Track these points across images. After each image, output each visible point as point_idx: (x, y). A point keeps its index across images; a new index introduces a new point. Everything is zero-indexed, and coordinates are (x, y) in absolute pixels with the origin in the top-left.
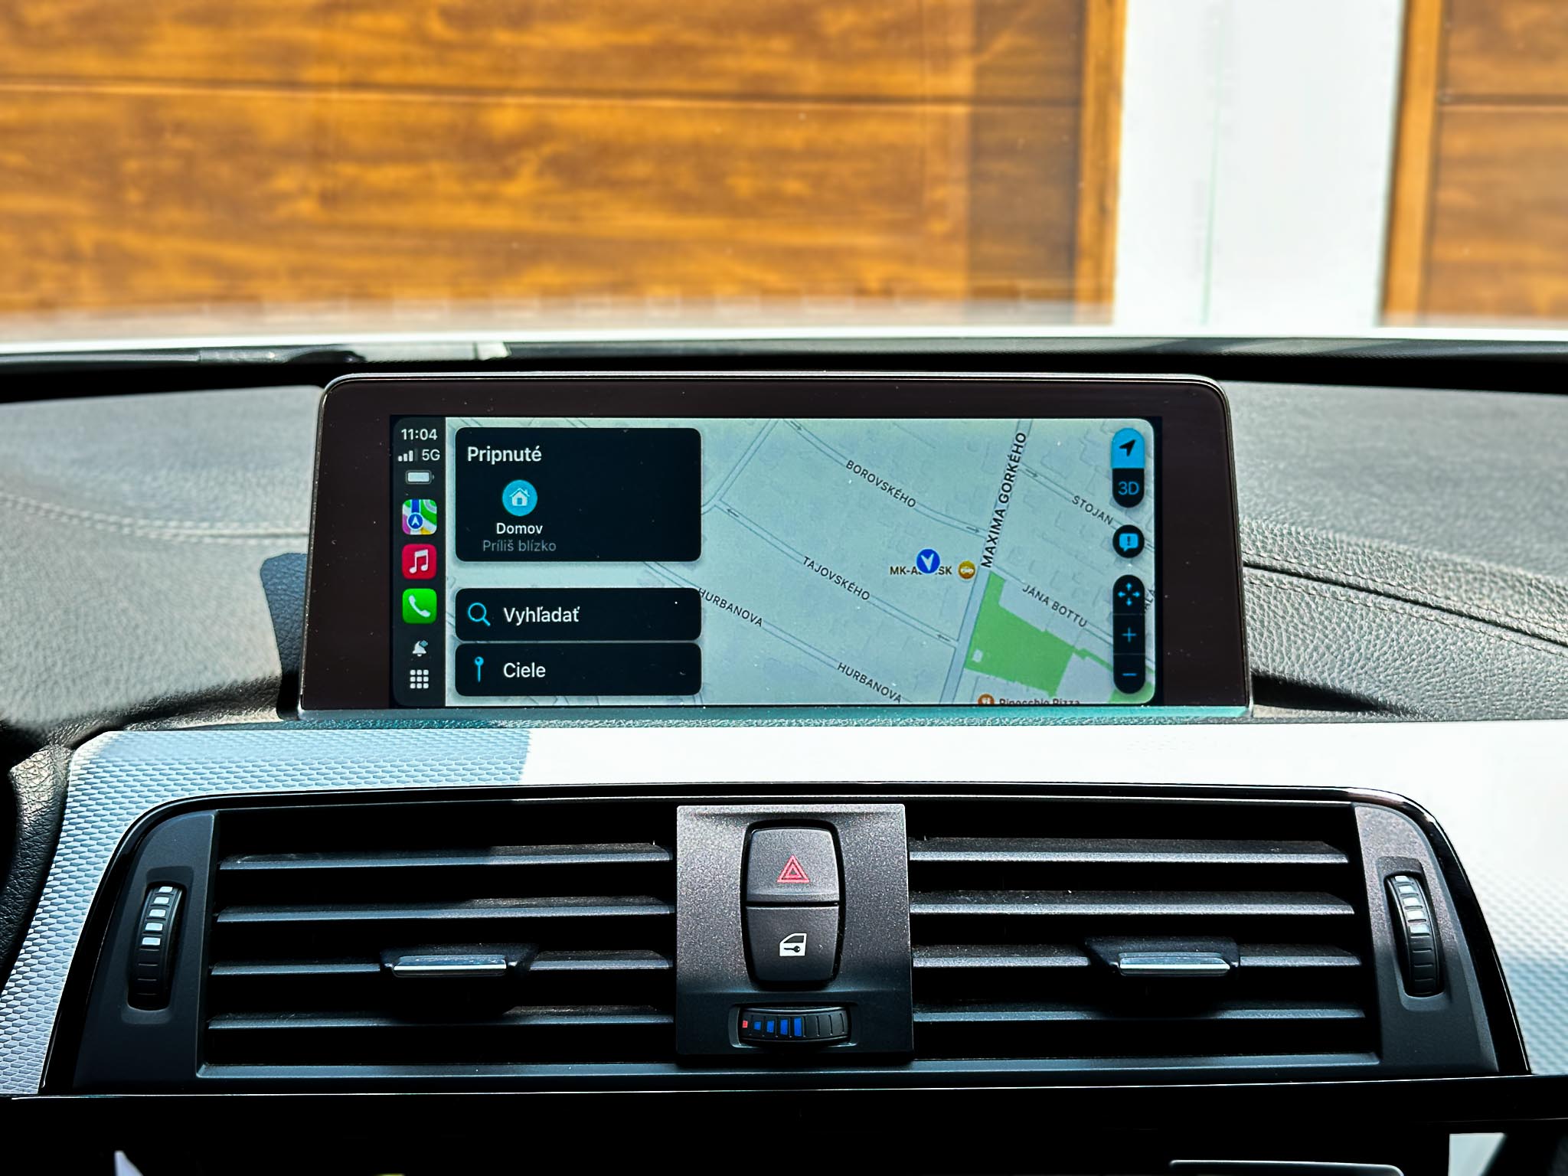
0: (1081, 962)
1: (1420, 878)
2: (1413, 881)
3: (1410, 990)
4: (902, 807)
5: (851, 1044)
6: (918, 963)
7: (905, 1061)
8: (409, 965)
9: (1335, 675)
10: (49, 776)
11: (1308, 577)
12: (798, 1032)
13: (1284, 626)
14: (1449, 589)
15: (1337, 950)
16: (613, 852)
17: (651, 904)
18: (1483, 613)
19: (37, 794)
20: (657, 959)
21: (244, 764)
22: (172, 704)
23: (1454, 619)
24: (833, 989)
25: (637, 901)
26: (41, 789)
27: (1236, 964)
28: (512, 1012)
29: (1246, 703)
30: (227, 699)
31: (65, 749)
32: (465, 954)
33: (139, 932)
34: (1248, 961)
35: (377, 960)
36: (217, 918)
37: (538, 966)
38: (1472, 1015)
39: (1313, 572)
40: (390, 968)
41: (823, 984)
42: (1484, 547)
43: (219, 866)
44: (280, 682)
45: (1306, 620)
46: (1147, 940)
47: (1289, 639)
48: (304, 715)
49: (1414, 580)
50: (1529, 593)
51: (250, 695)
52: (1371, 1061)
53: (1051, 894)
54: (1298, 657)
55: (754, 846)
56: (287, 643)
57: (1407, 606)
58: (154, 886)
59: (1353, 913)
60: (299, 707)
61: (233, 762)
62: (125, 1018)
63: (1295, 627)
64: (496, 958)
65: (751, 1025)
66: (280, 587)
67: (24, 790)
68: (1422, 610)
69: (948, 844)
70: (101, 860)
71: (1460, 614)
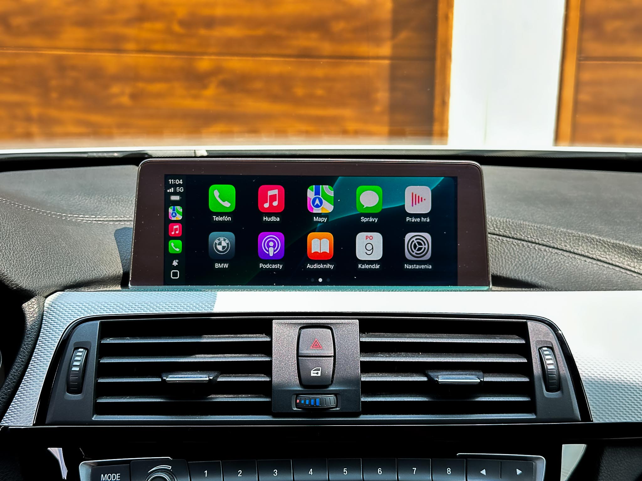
0: (425, 379)
1: (552, 348)
2: (549, 349)
3: (548, 390)
4: (358, 321)
5: (337, 409)
6: (363, 379)
7: (357, 415)
8: (172, 378)
9: (523, 275)
10: (37, 307)
11: (513, 238)
12: (318, 404)
13: (504, 257)
14: (566, 242)
15: (521, 375)
16: (249, 337)
17: (263, 357)
18: (579, 252)
19: (32, 314)
20: (265, 377)
21: (110, 303)
22: (82, 282)
23: (568, 254)
24: (331, 388)
25: (258, 355)
26: (34, 312)
27: (482, 380)
28: (210, 396)
29: (489, 285)
30: (102, 281)
31: (43, 298)
32: (193, 374)
33: (70, 366)
34: (487, 379)
35: (160, 376)
36: (100, 361)
37: (220, 379)
38: (571, 400)
39: (515, 236)
40: (165, 379)
41: (327, 386)
42: (580, 227)
43: (101, 341)
44: (122, 275)
45: (512, 254)
46: (449, 371)
47: (506, 261)
48: (131, 287)
49: (553, 239)
50: (597, 244)
51: (112, 280)
52: (532, 416)
53: (413, 354)
54: (509, 268)
55: (301, 335)
56: (125, 261)
57: (551, 249)
58: (76, 349)
59: (527, 361)
60: (130, 285)
61: (106, 303)
62: (66, 397)
63: (508, 257)
64: (205, 376)
65: (300, 401)
66: (122, 240)
67: (28, 313)
68: (556, 251)
69: (374, 335)
70: (56, 339)
71: (570, 252)
